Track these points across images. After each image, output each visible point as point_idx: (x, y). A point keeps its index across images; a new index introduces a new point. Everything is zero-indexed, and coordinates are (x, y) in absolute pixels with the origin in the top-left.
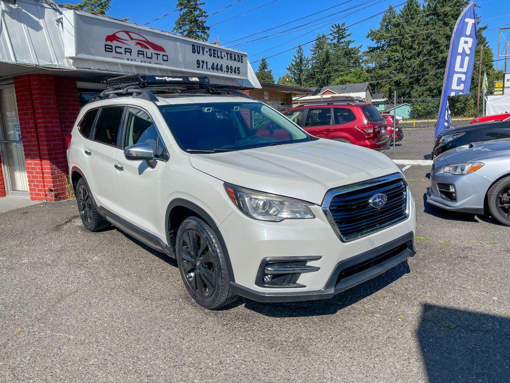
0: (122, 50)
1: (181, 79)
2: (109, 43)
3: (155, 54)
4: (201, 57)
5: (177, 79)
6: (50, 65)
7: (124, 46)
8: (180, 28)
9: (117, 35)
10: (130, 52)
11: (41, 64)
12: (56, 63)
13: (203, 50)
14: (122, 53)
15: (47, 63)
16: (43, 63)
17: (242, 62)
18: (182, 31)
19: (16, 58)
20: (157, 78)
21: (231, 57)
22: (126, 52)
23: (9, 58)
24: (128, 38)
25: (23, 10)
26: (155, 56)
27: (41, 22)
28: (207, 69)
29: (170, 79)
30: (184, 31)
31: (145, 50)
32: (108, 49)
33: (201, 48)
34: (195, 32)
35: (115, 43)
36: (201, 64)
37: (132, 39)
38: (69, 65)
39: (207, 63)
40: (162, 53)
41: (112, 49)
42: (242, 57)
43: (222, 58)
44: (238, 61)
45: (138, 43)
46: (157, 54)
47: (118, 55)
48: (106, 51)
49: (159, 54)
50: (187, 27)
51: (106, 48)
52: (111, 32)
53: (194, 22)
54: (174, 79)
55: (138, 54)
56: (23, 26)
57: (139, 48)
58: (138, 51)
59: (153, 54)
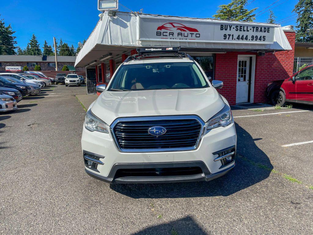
0: (168, 34)
1: (161, 49)
2: (159, 31)
3: (190, 34)
4: (228, 32)
5: (158, 49)
6: (128, 45)
7: (169, 31)
8: (299, 9)
9: (164, 26)
10: (173, 35)
11: (123, 45)
12: (132, 44)
13: (230, 28)
14: (167, 36)
15: (127, 44)
16: (125, 44)
17: (268, 32)
18: (299, 11)
19: (111, 42)
20: (146, 49)
21: (258, 30)
22: (169, 34)
23: (108, 43)
24: (172, 26)
25: (120, 19)
26: (190, 35)
27: (128, 24)
28: (233, 39)
29: (154, 50)
30: (301, 11)
31: (183, 32)
32: (158, 34)
33: (228, 27)
34: (309, 11)
35: (163, 30)
36: (228, 36)
37: (174, 27)
38: (139, 44)
39: (233, 35)
40: (195, 33)
41: (161, 34)
42: (268, 28)
43: (248, 31)
44: (265, 32)
45: (178, 29)
46: (192, 34)
47: (165, 37)
48: (157, 35)
49: (194, 34)
50: (304, 8)
51: (157, 34)
52: (160, 24)
53: (309, 4)
54: (156, 50)
55: (178, 35)
56: (118, 27)
57: (179, 31)
58: (178, 33)
59: (189, 34)
